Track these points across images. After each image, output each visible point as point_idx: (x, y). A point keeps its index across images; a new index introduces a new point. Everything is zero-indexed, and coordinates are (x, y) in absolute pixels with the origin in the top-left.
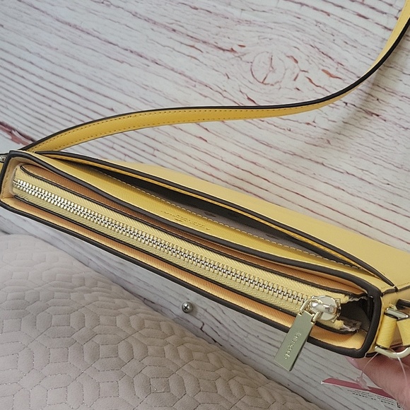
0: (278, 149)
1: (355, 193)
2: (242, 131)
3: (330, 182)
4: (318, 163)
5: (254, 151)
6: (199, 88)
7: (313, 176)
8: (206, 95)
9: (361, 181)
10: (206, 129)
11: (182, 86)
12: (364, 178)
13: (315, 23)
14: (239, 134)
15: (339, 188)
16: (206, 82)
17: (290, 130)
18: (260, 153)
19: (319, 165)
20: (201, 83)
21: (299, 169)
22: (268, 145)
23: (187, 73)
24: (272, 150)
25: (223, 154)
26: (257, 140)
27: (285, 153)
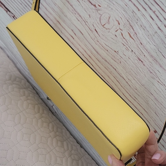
0: (101, 56)
1: (123, 86)
2: (89, 42)
3: (116, 78)
4: (114, 68)
5: (91, 52)
6: (77, 16)
7: (111, 72)
8: (79, 20)
9: (126, 83)
10: (75, 34)
11: (70, 11)
12: (128, 82)
13: (132, 11)
14: (88, 42)
15: (118, 81)
16: (80, 14)
17: (107, 51)
18: (93, 54)
19: (114, 69)
20: (78, 14)
21: (106, 67)
22: (97, 52)
23: (74, 6)
24: (98, 55)
25: (79, 47)
26: (94, 48)
27: (103, 59)
